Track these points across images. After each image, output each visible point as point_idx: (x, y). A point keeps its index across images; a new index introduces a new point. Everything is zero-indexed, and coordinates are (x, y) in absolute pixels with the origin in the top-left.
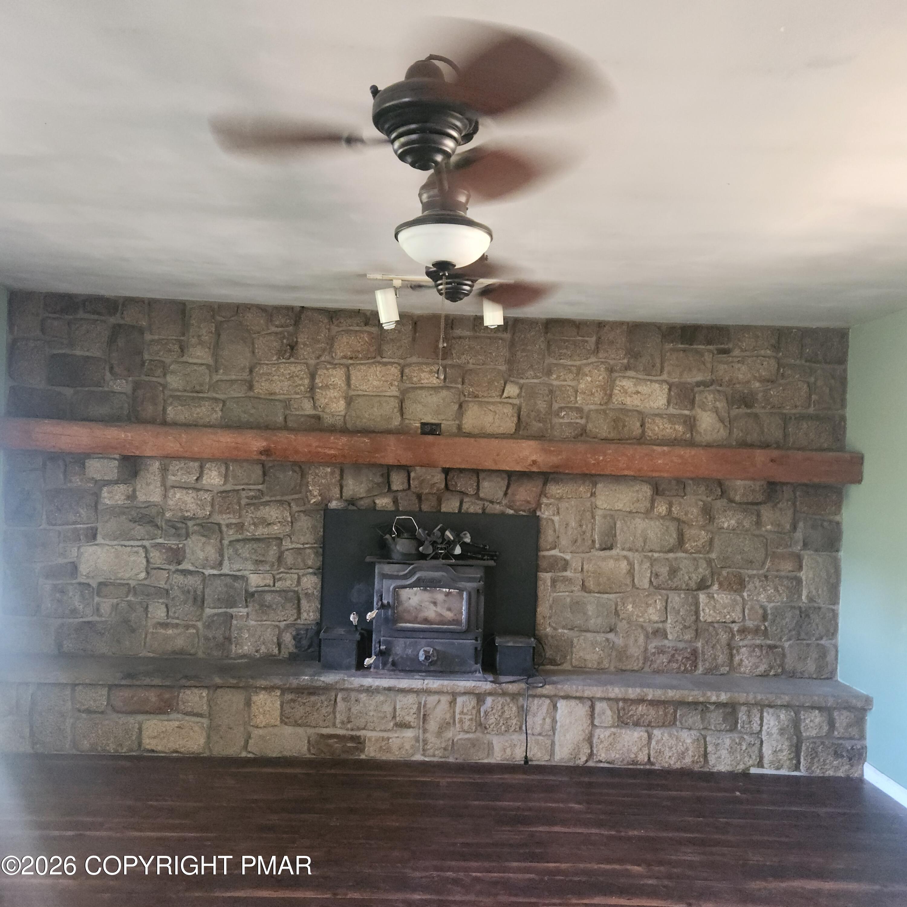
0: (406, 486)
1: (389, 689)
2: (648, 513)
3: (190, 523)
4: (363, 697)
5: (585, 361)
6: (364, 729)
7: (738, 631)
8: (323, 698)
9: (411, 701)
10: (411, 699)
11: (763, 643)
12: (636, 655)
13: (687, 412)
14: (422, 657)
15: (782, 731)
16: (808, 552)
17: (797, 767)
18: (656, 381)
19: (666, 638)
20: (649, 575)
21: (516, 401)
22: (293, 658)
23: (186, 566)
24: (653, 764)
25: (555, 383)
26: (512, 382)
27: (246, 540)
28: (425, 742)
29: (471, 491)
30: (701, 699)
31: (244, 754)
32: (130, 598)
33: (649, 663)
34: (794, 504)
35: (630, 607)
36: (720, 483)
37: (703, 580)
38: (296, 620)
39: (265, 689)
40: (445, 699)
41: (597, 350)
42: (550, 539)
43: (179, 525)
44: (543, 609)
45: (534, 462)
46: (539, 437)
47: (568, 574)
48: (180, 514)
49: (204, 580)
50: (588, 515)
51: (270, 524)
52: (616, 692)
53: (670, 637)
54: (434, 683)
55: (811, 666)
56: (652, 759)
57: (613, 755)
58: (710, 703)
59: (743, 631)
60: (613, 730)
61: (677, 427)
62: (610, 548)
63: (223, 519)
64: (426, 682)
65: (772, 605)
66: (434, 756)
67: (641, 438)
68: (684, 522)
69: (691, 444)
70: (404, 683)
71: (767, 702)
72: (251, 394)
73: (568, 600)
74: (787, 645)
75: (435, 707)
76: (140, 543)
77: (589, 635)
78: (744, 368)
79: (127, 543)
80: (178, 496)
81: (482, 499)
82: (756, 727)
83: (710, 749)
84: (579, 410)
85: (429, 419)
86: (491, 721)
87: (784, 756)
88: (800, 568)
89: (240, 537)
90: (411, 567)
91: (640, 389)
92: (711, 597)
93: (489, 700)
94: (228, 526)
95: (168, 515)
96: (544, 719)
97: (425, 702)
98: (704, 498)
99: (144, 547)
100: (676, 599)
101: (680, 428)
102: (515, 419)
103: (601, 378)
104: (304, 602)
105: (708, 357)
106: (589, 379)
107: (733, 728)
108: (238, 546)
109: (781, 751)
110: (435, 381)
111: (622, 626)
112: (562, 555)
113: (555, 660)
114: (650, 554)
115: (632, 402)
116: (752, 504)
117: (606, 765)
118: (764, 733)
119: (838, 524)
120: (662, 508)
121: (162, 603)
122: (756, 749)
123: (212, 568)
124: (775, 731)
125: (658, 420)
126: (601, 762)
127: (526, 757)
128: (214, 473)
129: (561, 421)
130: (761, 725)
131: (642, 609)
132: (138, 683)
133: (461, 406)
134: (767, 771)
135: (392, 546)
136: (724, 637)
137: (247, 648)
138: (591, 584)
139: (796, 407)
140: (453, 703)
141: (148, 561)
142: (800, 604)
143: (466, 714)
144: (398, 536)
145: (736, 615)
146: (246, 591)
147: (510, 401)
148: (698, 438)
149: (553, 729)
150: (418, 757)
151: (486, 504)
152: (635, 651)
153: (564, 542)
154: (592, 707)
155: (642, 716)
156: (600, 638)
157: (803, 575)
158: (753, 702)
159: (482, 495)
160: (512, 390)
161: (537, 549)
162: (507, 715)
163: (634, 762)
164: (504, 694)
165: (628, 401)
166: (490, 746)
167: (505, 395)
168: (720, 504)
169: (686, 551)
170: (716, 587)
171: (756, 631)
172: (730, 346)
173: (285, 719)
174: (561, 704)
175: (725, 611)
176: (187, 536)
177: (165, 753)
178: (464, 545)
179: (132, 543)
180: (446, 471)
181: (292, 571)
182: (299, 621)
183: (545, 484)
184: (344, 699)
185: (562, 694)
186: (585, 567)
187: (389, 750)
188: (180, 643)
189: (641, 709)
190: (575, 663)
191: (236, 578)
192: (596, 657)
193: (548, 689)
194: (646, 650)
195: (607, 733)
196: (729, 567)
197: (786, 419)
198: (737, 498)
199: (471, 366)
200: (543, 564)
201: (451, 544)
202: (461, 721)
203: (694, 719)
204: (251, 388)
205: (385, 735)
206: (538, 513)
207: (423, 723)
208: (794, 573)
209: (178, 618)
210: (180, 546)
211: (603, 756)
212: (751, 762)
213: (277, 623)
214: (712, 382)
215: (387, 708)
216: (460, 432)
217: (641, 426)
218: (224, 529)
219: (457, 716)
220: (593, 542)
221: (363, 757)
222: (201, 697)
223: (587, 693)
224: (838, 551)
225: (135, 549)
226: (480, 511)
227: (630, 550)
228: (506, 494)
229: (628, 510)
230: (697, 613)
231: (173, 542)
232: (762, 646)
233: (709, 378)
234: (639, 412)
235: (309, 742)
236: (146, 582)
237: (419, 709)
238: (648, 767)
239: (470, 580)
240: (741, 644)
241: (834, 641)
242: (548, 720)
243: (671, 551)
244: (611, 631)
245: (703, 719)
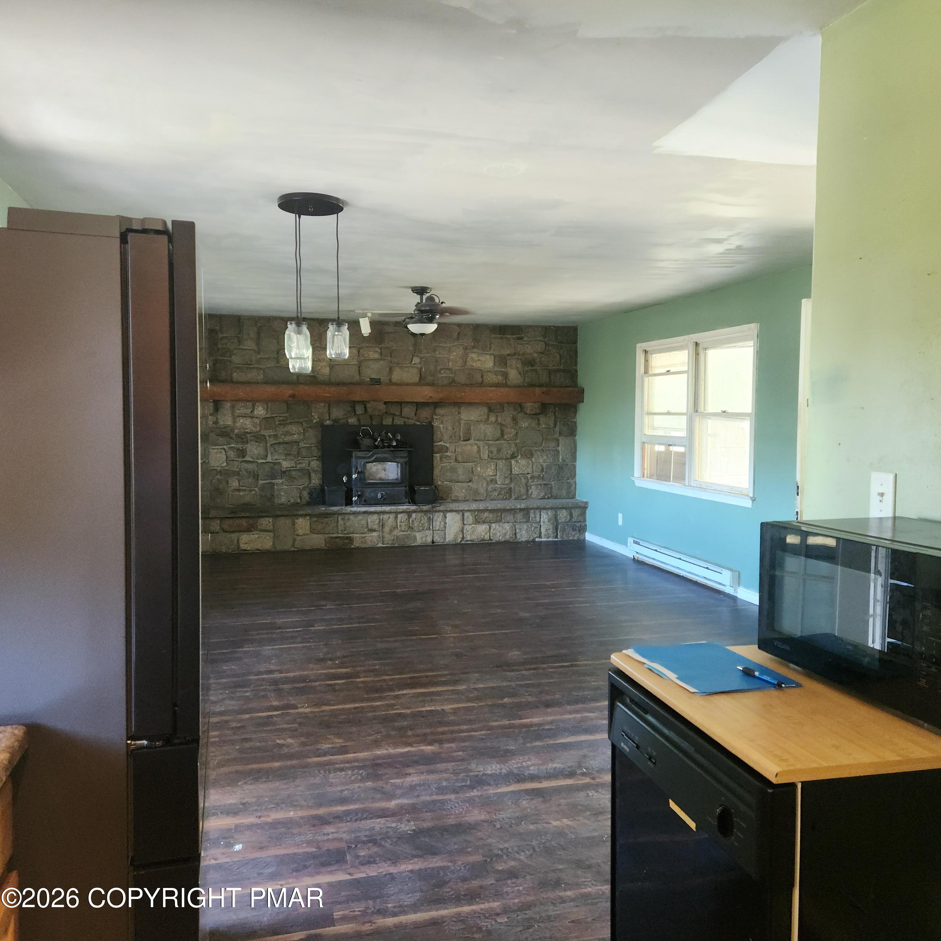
0: (364, 412)
1: (365, 512)
2: (486, 421)
3: (249, 436)
4: (352, 517)
5: (453, 344)
6: (353, 533)
7: (530, 478)
8: (331, 519)
9: (375, 518)
10: (375, 517)
11: (542, 483)
12: (482, 492)
13: (503, 370)
14: (379, 496)
15: (549, 520)
16: (562, 437)
17: (556, 537)
18: (487, 354)
19: (497, 483)
20: (487, 452)
21: (419, 366)
22: (308, 504)
23: (248, 458)
24: (491, 540)
25: (438, 356)
26: (416, 356)
27: (279, 443)
28: (383, 537)
29: (398, 413)
30: (513, 507)
31: (293, 549)
32: (218, 477)
33: (488, 496)
34: (555, 414)
35: (479, 469)
36: (520, 406)
37: (513, 454)
38: (309, 484)
39: (301, 516)
40: (392, 516)
41: (458, 339)
42: (439, 436)
43: (243, 436)
44: (436, 472)
45: (431, 397)
46: (432, 384)
47: (448, 454)
48: (243, 431)
49: (257, 466)
50: (457, 424)
51: (292, 434)
52: (474, 506)
53: (498, 483)
54: (387, 508)
55: (564, 493)
56: (491, 538)
57: (474, 537)
58: (517, 509)
59: (532, 477)
60: (473, 525)
61: (499, 377)
62: (469, 440)
63: (266, 433)
64: (383, 507)
65: (546, 464)
66: (388, 544)
67: (481, 383)
68: (504, 425)
69: (506, 385)
70: (372, 509)
71: (542, 507)
72: (278, 365)
73: (449, 467)
74: (553, 483)
75: (387, 520)
76: (222, 447)
77: (459, 484)
78: (529, 347)
79: (214, 447)
80: (241, 421)
81: (404, 418)
82: (538, 519)
83: (517, 531)
84: (450, 370)
85: (374, 376)
86: (415, 525)
87: (550, 532)
88: (558, 446)
89: (276, 442)
90: (371, 453)
91: (480, 358)
92: (517, 462)
93: (414, 515)
94: (269, 436)
95: (236, 431)
96: (440, 523)
97: (382, 518)
98: (513, 413)
99: (224, 449)
100: (501, 464)
101: (500, 378)
102: (419, 375)
103: (461, 353)
104: (313, 475)
105: (512, 341)
106: (455, 354)
107: (528, 521)
108: (276, 446)
109: (549, 529)
110: (377, 356)
111: (475, 478)
112: (445, 444)
113: (443, 498)
114: (488, 442)
115: (477, 365)
116: (536, 414)
117: (470, 542)
118: (541, 522)
119: (575, 422)
120: (492, 419)
121: (236, 479)
122: (538, 529)
123: (262, 459)
124: (546, 520)
125: (489, 374)
126: (467, 541)
127: (433, 540)
128: (260, 408)
129: (442, 375)
130: (540, 518)
131: (485, 470)
132: (238, 516)
133: (390, 369)
134: (543, 540)
135: (361, 442)
136: (524, 481)
137: (283, 500)
138: (460, 458)
139: (554, 366)
140: (396, 518)
141: (227, 457)
142: (559, 463)
143: (403, 522)
144: (363, 437)
145: (529, 470)
146: (281, 470)
147: (415, 366)
148: (509, 383)
149: (445, 527)
150: (380, 545)
151: (406, 420)
152: (482, 490)
153: (446, 437)
154: (463, 515)
155: (486, 518)
156: (465, 485)
157: (560, 448)
158: (536, 507)
159: (403, 415)
160: (416, 360)
161: (432, 441)
162: (422, 522)
163: (483, 540)
164: (421, 511)
165: (474, 364)
166: (415, 538)
167: (413, 363)
168: (521, 415)
169: (505, 440)
170: (519, 457)
171: (539, 477)
172: (523, 335)
173: (313, 531)
174: (448, 515)
175: (524, 468)
176: (247, 443)
177: (252, 550)
178: (397, 441)
179: (216, 447)
180: (385, 403)
181: (305, 459)
182: (310, 485)
183: (435, 408)
184: (343, 519)
185: (449, 509)
186: (456, 450)
187: (365, 542)
188: (247, 499)
189: (486, 514)
190: (453, 498)
191: (275, 464)
192: (463, 494)
193: (441, 508)
194: (487, 490)
195: (470, 527)
196: (526, 446)
197: (550, 372)
198: (528, 412)
199: (394, 348)
200: (436, 449)
201: (390, 440)
202: (401, 526)
203: (510, 517)
204: (278, 362)
205: (363, 535)
206: (433, 424)
207: (382, 529)
208: (555, 448)
209: (245, 486)
210: (244, 448)
211: (469, 538)
212: (536, 536)
213: (298, 487)
214: (515, 354)
215: (364, 522)
216: (391, 383)
217: (481, 377)
218: (267, 438)
219: (399, 524)
220: (460, 437)
221: (353, 547)
222: (269, 522)
223: (461, 508)
224: (576, 436)
225: (220, 450)
226: (403, 424)
227: (478, 440)
228: (416, 414)
229: (477, 420)
230: (511, 471)
231: (239, 446)
232: (542, 484)
233: (513, 352)
234: (480, 370)
235: (325, 541)
236: (227, 468)
237: (379, 522)
238: (489, 542)
239: (403, 457)
240: (531, 484)
241: (574, 480)
242: (442, 523)
243: (498, 440)
244: (470, 481)
245: (514, 517)
